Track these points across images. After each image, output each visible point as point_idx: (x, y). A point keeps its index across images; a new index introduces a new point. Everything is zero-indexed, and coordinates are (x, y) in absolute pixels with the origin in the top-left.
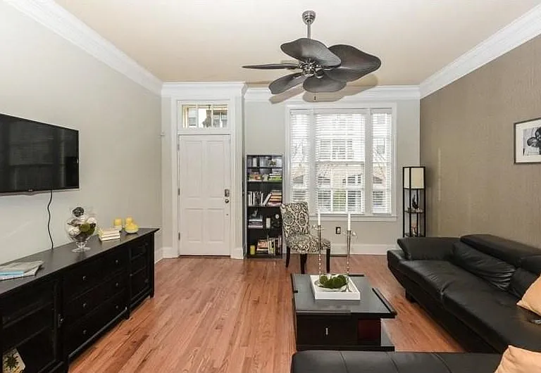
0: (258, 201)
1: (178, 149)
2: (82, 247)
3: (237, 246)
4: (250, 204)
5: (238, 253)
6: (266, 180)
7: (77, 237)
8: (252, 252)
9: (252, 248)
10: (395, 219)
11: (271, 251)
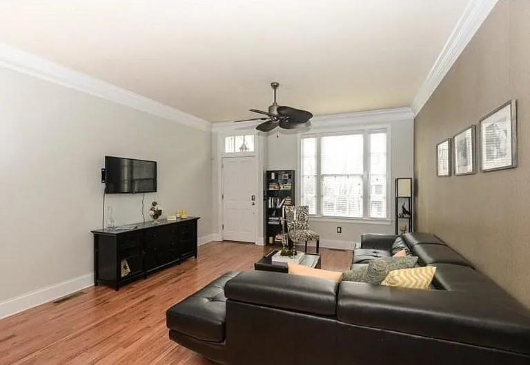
0: (275, 204)
1: (222, 167)
2: (156, 222)
3: (260, 236)
4: (270, 207)
5: (260, 241)
6: (282, 189)
7: (154, 216)
8: (271, 242)
9: (271, 238)
10: (389, 223)
11: (285, 242)
